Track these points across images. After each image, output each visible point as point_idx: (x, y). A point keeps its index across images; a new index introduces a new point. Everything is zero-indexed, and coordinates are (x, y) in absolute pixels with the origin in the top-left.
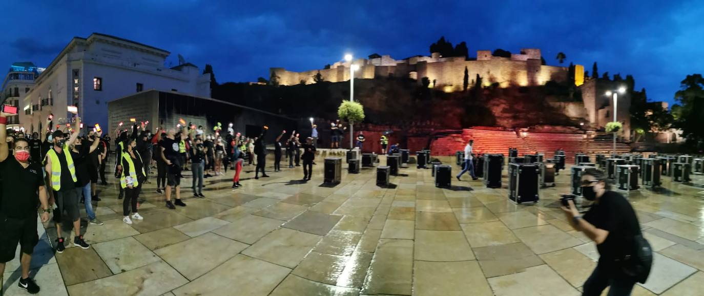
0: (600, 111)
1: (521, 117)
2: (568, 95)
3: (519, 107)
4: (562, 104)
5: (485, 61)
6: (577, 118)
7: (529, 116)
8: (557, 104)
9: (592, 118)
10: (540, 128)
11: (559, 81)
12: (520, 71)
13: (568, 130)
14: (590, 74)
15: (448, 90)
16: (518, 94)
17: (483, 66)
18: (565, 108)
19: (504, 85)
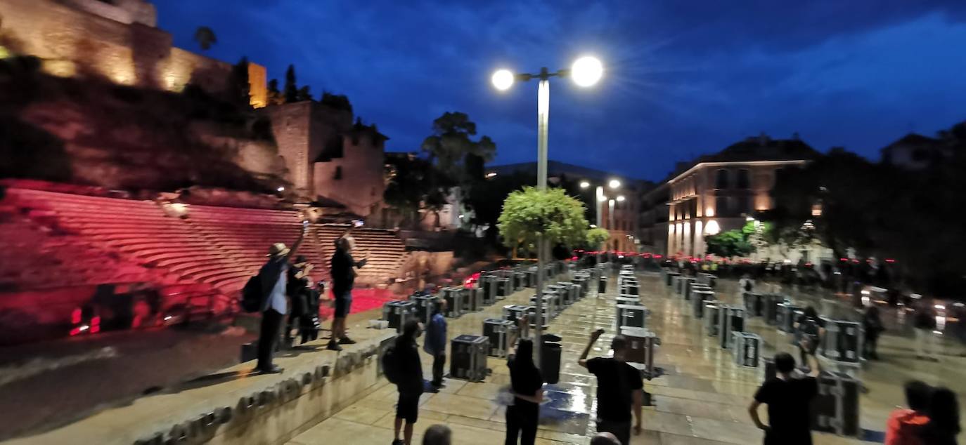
0: (319, 166)
2: (242, 125)
4: (232, 142)
8: (219, 141)
9: (300, 177)
10: (203, 194)
11: (210, 90)
12: (111, 44)
13: (264, 202)
14: (281, 87)
16: (110, 102)
18: (236, 151)
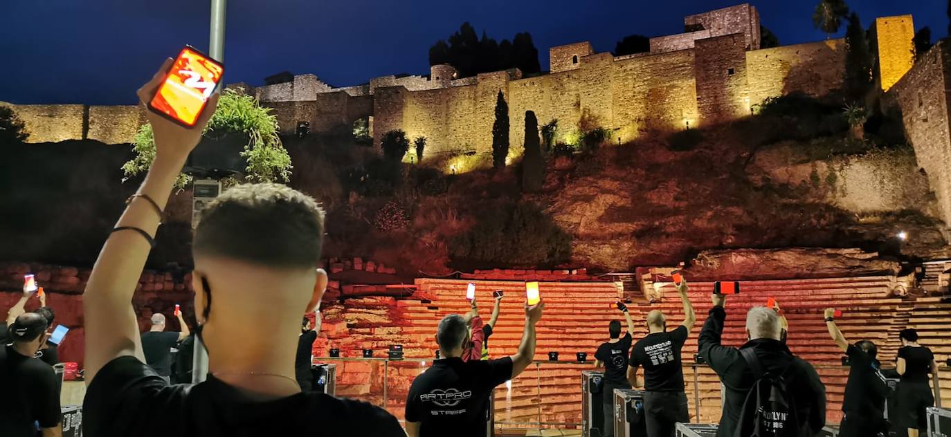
1: (671, 229)
2: (845, 129)
3: (664, 197)
4: (822, 168)
5: (569, 74)
6: (889, 214)
7: (698, 223)
8: (803, 171)
11: (816, 93)
12: (676, 83)
13: (826, 264)
15: (458, 166)
16: (663, 156)
17: (560, 88)
18: (832, 179)
19: (625, 134)
